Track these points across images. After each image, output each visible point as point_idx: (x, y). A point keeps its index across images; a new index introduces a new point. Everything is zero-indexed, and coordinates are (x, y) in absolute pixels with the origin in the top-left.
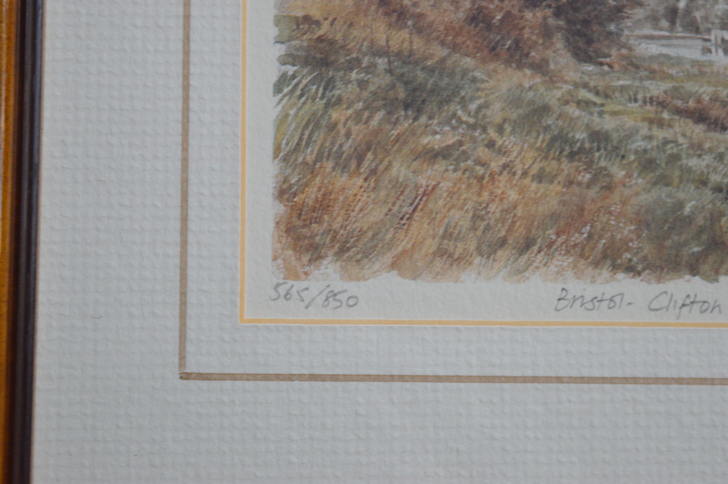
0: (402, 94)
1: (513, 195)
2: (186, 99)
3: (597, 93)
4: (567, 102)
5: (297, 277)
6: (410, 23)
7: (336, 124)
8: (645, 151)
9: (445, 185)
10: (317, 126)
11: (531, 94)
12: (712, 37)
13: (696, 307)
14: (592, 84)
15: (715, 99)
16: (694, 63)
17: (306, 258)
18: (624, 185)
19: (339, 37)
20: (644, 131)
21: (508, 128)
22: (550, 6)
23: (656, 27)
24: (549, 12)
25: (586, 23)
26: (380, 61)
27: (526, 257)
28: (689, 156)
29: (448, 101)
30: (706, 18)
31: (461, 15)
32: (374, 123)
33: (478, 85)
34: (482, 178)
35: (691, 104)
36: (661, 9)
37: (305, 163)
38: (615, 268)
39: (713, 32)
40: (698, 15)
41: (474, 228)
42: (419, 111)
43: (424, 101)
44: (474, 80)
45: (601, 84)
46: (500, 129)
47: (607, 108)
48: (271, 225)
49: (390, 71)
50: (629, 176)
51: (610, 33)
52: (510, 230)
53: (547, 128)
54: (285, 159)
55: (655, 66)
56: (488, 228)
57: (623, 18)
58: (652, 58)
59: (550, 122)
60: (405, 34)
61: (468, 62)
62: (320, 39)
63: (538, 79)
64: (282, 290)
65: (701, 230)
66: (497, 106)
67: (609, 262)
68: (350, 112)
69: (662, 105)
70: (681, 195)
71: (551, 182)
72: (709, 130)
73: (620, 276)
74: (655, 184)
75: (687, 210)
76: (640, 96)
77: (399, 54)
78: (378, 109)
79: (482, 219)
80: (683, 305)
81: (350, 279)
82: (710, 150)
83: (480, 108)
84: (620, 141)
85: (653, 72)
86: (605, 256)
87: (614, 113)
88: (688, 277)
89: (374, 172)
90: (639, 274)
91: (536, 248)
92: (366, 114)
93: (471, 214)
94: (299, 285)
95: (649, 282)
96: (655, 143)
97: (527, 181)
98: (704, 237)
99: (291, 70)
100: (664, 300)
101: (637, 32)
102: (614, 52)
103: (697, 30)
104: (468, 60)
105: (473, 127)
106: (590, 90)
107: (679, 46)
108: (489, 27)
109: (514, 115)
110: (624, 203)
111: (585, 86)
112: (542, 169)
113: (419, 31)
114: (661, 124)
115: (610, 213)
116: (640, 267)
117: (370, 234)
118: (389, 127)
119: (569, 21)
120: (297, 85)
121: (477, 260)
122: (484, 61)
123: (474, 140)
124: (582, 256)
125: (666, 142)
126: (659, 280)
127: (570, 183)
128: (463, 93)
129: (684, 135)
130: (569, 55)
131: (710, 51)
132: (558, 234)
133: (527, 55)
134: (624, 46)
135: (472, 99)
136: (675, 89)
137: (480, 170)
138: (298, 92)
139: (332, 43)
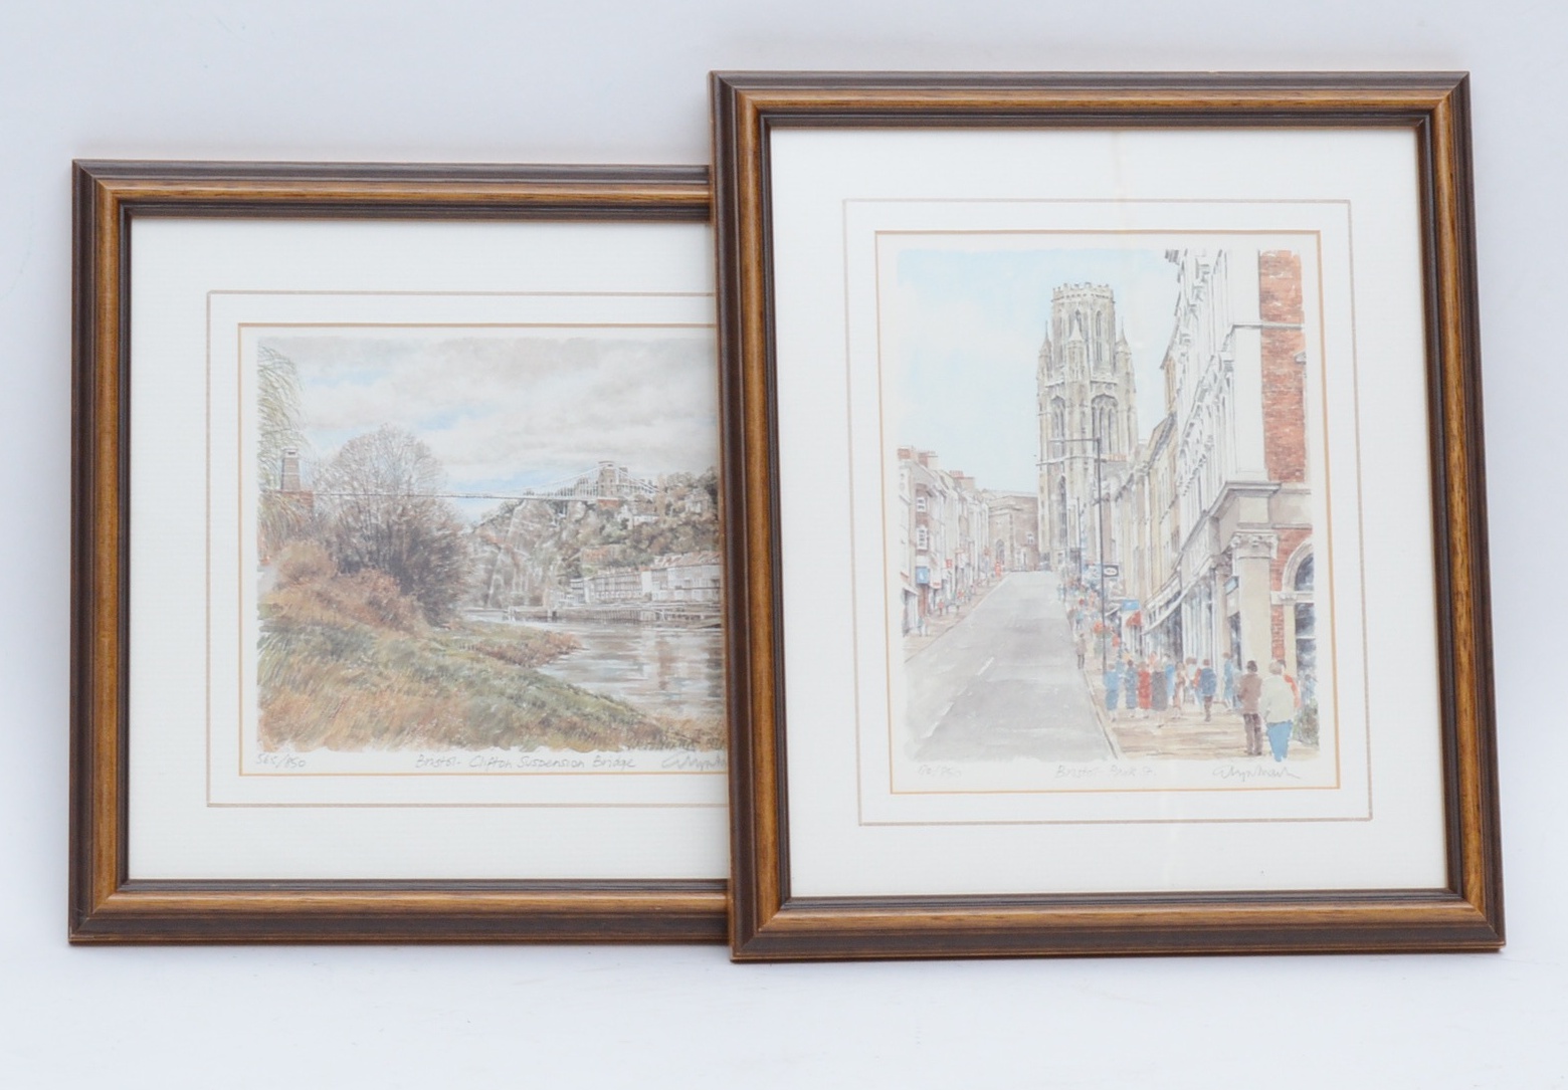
0: (329, 647)
1: (393, 703)
2: (208, 652)
3: (442, 644)
4: (424, 649)
5: (270, 750)
6: (334, 606)
7: (292, 664)
8: (469, 677)
9: (354, 698)
10: (282, 666)
11: (403, 646)
12: (509, 610)
13: (497, 764)
14: (439, 639)
15: (510, 646)
16: (498, 625)
17: (276, 740)
18: (457, 696)
19: (294, 615)
20: (468, 666)
21: (390, 665)
22: (414, 595)
23: (476, 606)
24: (415, 598)
25: (435, 603)
26: (317, 628)
27: (400, 737)
28: (494, 679)
29: (356, 650)
30: (505, 599)
31: (364, 601)
32: (314, 663)
33: (373, 641)
34: (375, 693)
35: (496, 649)
36: (479, 595)
37: (275, 687)
38: (451, 743)
39: (509, 608)
40: (500, 598)
41: (371, 722)
42: (339, 656)
43: (342, 651)
44: (371, 638)
45: (444, 639)
46: (386, 666)
47: (448, 652)
48: (257, 722)
49: (323, 634)
50: (459, 690)
51: (449, 609)
52: (391, 723)
53: (412, 665)
54: (264, 685)
55: (476, 628)
56: (378, 721)
57: (456, 600)
58: (473, 623)
59: (414, 661)
60: (331, 612)
61: (367, 628)
62: (283, 617)
63: (408, 637)
64: (263, 757)
65: (501, 721)
66: (384, 653)
67: (447, 739)
68: (300, 657)
69: (479, 650)
70: (489, 701)
71: (415, 695)
72: (506, 664)
73: (454, 747)
74: (474, 695)
75: (493, 709)
76: (466, 645)
77: (328, 624)
78: (317, 655)
79: (375, 716)
80: (490, 763)
81: (302, 751)
82: (507, 675)
83: (373, 654)
84: (455, 671)
85: (474, 631)
86: (445, 736)
87: (452, 655)
88: (492, 747)
89: (313, 691)
90: (464, 746)
91: (405, 732)
92: (309, 659)
93: (368, 714)
94: (272, 755)
95: (470, 750)
96: (474, 672)
97: (401, 695)
98: (503, 725)
99: (267, 634)
100: (478, 761)
101: (465, 609)
102: (451, 620)
103: (500, 607)
104: (368, 626)
105: (370, 665)
106: (438, 642)
107: (490, 616)
108: (380, 607)
109: (394, 657)
110: (456, 706)
111: (435, 640)
112: (410, 688)
113: (339, 611)
114: (478, 661)
115: (449, 712)
116: (465, 742)
117: (312, 726)
118: (322, 665)
119: (425, 603)
120: (270, 643)
121: (372, 740)
122: (376, 627)
123: (370, 672)
124: (432, 737)
125: (481, 671)
126: (476, 750)
127: (425, 695)
128: (364, 645)
129: (491, 667)
130: (426, 623)
131: (507, 618)
132: (418, 724)
133: (401, 623)
134: (456, 616)
135: (370, 649)
136: (485, 641)
137: (374, 689)
138: (271, 647)
139: (290, 619)
